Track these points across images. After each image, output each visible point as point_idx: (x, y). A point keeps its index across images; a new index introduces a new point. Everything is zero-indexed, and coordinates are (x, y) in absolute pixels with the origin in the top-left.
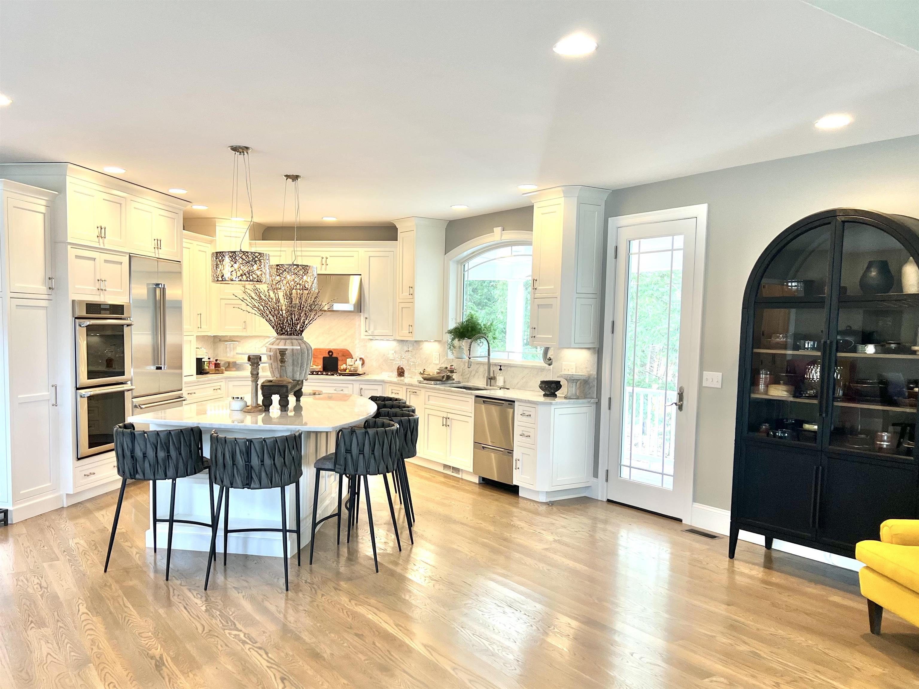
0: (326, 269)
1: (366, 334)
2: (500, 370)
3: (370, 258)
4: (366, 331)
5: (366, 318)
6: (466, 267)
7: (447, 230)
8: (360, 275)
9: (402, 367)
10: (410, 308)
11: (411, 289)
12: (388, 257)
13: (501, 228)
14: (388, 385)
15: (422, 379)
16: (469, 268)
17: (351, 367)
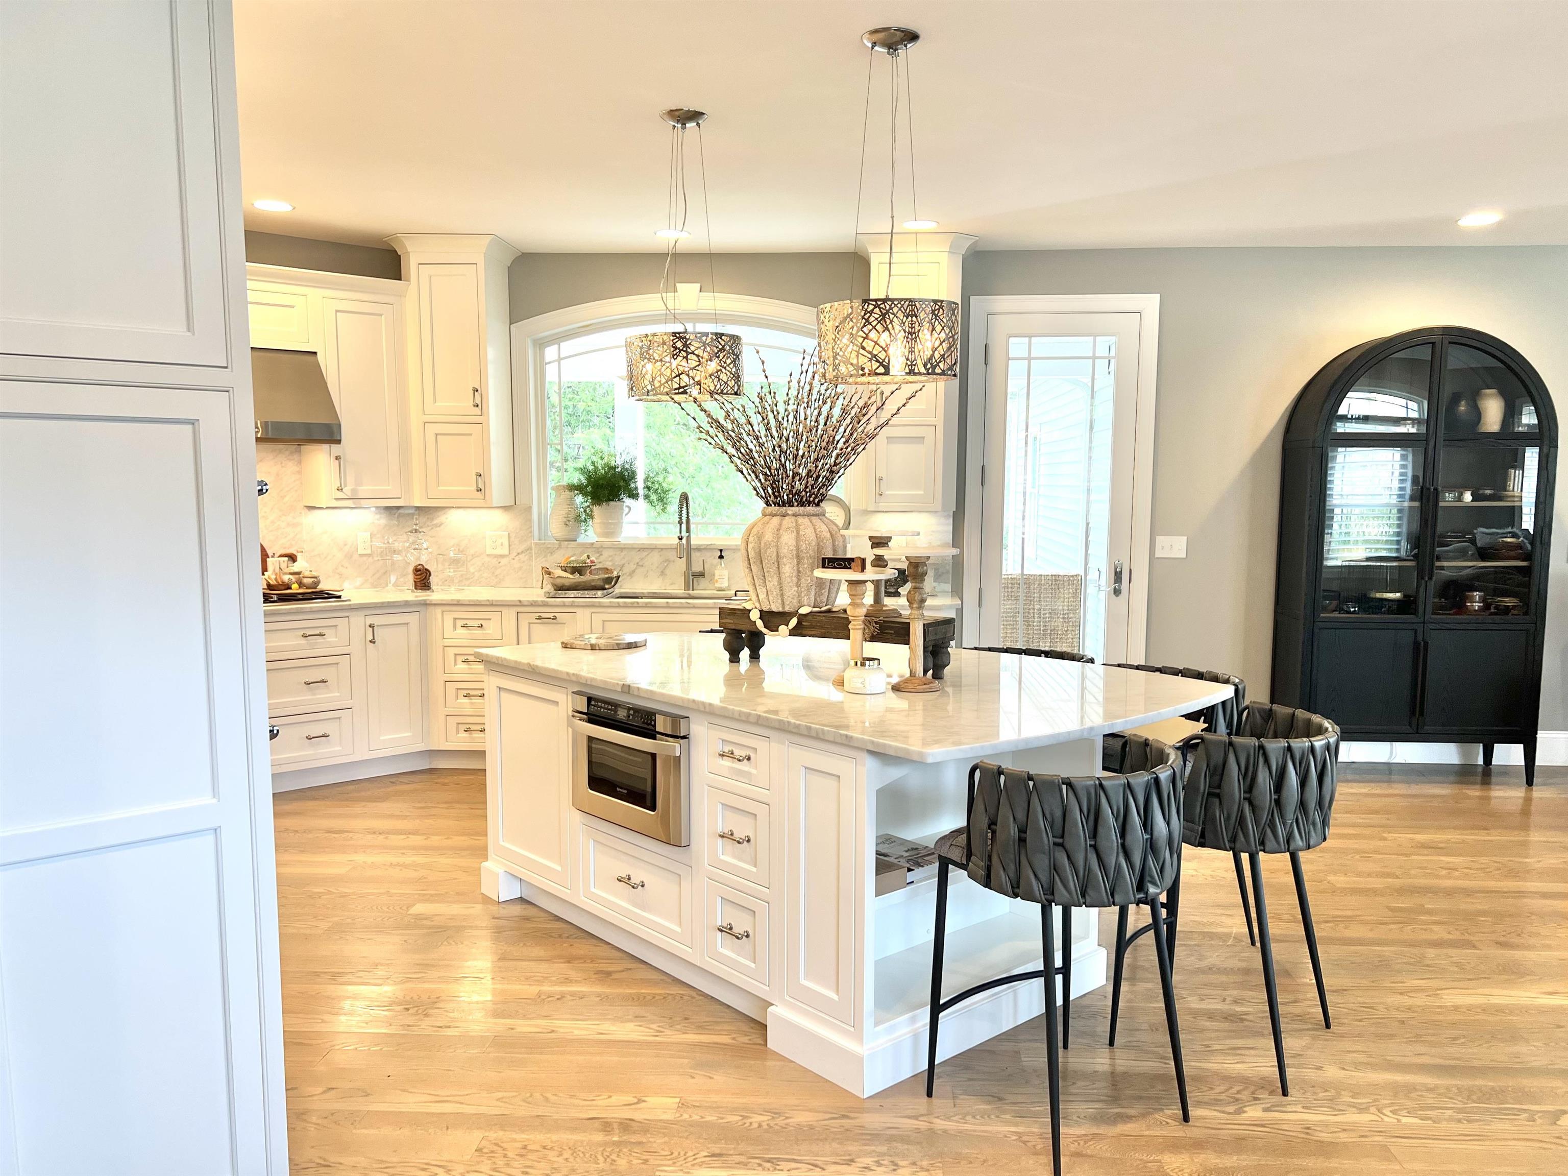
1: (340, 495)
2: (721, 557)
3: (338, 314)
4: (340, 489)
5: (337, 458)
6: (551, 353)
7: (511, 270)
8: (315, 353)
9: (426, 567)
10: (471, 435)
11: (476, 393)
12: (379, 317)
13: (698, 285)
14: (439, 610)
15: (553, 589)
16: (562, 356)
17: (297, 576)
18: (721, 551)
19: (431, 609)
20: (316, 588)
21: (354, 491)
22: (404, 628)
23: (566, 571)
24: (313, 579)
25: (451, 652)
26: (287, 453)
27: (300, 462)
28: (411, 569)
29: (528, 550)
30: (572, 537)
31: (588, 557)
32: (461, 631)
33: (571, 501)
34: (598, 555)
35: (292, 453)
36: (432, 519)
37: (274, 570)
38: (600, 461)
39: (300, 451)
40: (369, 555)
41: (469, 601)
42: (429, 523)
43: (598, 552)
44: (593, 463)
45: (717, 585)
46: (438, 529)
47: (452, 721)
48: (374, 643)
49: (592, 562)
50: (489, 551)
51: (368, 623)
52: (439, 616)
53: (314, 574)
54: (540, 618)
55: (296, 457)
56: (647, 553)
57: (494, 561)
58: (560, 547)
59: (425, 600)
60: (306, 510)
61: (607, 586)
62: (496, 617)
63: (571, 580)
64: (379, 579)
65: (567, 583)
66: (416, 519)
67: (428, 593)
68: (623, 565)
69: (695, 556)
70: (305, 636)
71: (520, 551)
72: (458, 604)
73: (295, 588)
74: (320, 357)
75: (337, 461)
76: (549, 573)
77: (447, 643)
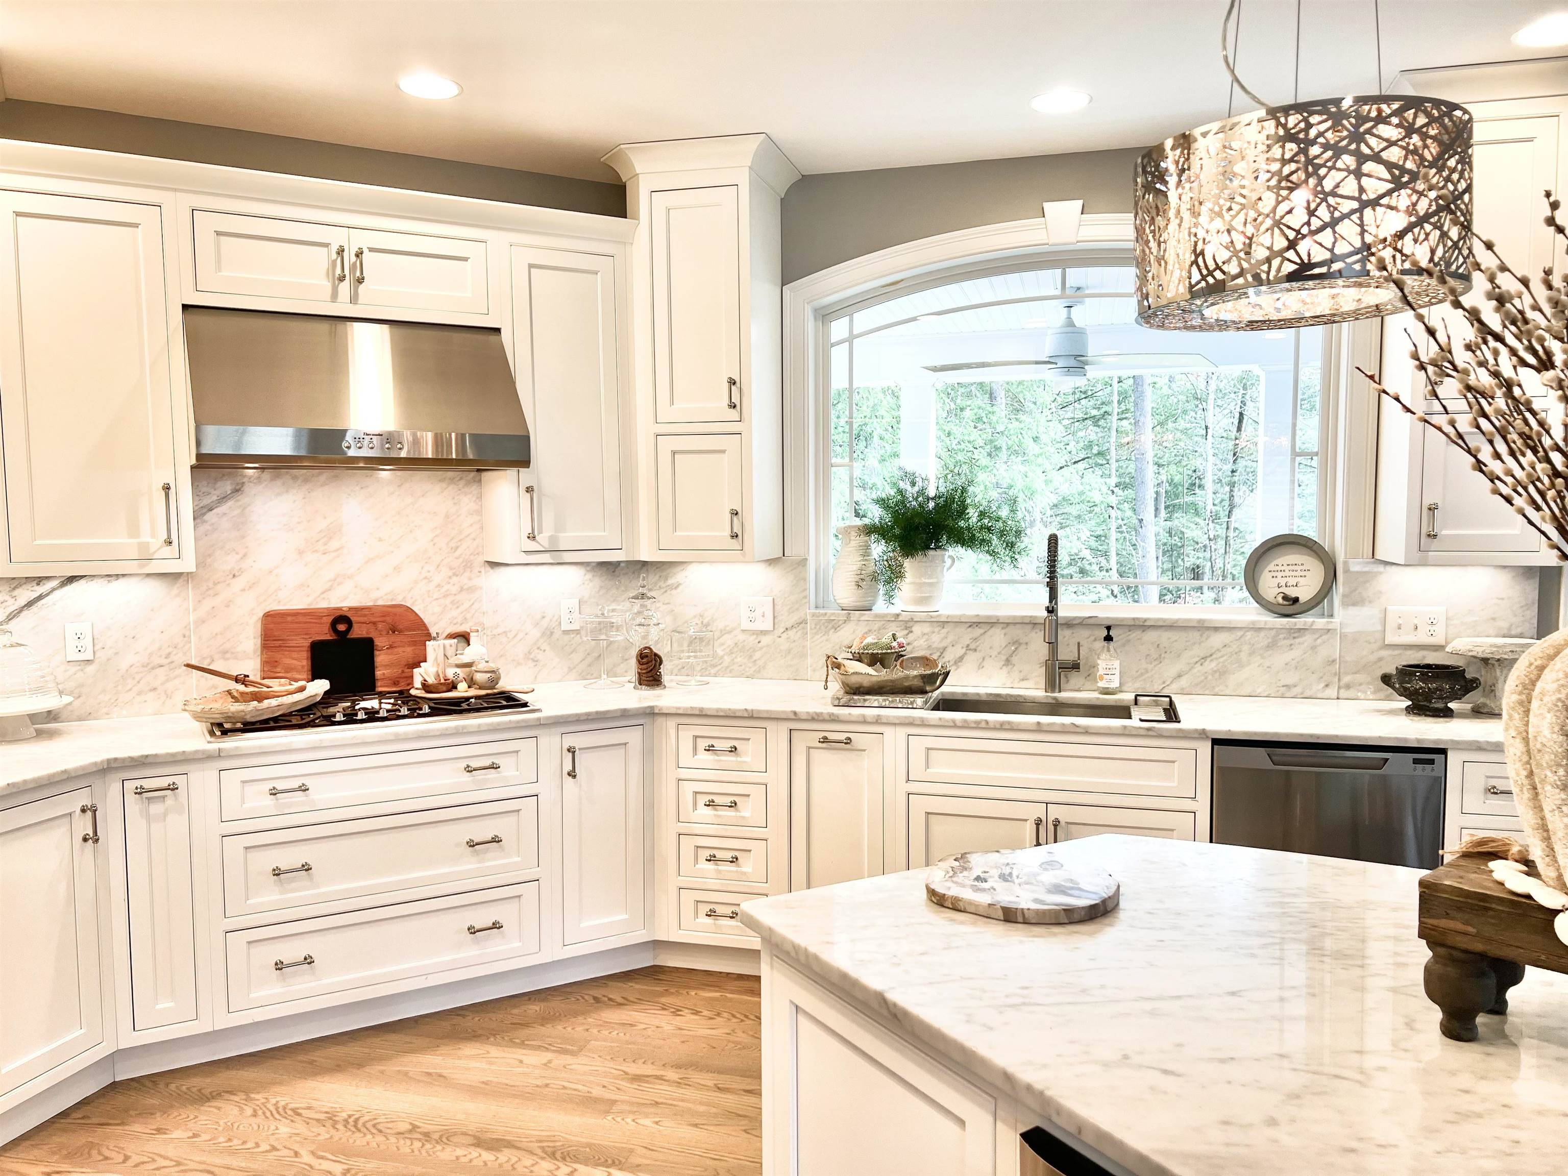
0: (354, 299)
1: (532, 546)
2: (1108, 638)
3: (532, 270)
4: (532, 537)
5: (529, 490)
6: (839, 328)
7: (785, 203)
8: (498, 330)
9: (655, 650)
10: (723, 452)
11: (733, 387)
12: (595, 276)
13: (1078, 204)
14: (671, 723)
15: (842, 692)
16: (855, 332)
17: (468, 669)
18: (1109, 628)
19: (660, 720)
20: (493, 688)
21: (552, 539)
22: (622, 751)
23: (860, 660)
24: (489, 675)
25: (688, 789)
26: (462, 483)
27: (480, 497)
28: (634, 652)
29: (801, 623)
30: (866, 604)
31: (894, 637)
32: (705, 758)
33: (866, 551)
34: (906, 632)
35: (468, 483)
36: (666, 579)
37: (436, 659)
38: (909, 488)
39: (480, 481)
40: (577, 632)
41: (718, 710)
42: (662, 584)
43: (906, 628)
44: (900, 492)
45: (1101, 684)
46: (674, 592)
47: (688, 897)
48: (574, 777)
49: (901, 646)
50: (746, 625)
51: (566, 746)
52: (672, 732)
53: (492, 666)
54: (825, 740)
55: (474, 488)
56: (982, 631)
57: (752, 639)
58: (848, 620)
59: (652, 708)
60: (488, 568)
61: (928, 688)
62: (757, 736)
63: (875, 679)
64: (590, 665)
65: (866, 682)
66: (644, 579)
67: (657, 692)
68: (945, 649)
69: (1064, 635)
70: (469, 770)
71: (789, 625)
72: (702, 714)
73: (462, 690)
74: (505, 336)
75: (528, 495)
76: (838, 666)
77: (683, 773)
